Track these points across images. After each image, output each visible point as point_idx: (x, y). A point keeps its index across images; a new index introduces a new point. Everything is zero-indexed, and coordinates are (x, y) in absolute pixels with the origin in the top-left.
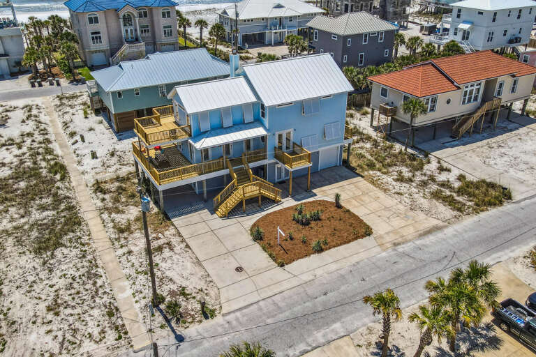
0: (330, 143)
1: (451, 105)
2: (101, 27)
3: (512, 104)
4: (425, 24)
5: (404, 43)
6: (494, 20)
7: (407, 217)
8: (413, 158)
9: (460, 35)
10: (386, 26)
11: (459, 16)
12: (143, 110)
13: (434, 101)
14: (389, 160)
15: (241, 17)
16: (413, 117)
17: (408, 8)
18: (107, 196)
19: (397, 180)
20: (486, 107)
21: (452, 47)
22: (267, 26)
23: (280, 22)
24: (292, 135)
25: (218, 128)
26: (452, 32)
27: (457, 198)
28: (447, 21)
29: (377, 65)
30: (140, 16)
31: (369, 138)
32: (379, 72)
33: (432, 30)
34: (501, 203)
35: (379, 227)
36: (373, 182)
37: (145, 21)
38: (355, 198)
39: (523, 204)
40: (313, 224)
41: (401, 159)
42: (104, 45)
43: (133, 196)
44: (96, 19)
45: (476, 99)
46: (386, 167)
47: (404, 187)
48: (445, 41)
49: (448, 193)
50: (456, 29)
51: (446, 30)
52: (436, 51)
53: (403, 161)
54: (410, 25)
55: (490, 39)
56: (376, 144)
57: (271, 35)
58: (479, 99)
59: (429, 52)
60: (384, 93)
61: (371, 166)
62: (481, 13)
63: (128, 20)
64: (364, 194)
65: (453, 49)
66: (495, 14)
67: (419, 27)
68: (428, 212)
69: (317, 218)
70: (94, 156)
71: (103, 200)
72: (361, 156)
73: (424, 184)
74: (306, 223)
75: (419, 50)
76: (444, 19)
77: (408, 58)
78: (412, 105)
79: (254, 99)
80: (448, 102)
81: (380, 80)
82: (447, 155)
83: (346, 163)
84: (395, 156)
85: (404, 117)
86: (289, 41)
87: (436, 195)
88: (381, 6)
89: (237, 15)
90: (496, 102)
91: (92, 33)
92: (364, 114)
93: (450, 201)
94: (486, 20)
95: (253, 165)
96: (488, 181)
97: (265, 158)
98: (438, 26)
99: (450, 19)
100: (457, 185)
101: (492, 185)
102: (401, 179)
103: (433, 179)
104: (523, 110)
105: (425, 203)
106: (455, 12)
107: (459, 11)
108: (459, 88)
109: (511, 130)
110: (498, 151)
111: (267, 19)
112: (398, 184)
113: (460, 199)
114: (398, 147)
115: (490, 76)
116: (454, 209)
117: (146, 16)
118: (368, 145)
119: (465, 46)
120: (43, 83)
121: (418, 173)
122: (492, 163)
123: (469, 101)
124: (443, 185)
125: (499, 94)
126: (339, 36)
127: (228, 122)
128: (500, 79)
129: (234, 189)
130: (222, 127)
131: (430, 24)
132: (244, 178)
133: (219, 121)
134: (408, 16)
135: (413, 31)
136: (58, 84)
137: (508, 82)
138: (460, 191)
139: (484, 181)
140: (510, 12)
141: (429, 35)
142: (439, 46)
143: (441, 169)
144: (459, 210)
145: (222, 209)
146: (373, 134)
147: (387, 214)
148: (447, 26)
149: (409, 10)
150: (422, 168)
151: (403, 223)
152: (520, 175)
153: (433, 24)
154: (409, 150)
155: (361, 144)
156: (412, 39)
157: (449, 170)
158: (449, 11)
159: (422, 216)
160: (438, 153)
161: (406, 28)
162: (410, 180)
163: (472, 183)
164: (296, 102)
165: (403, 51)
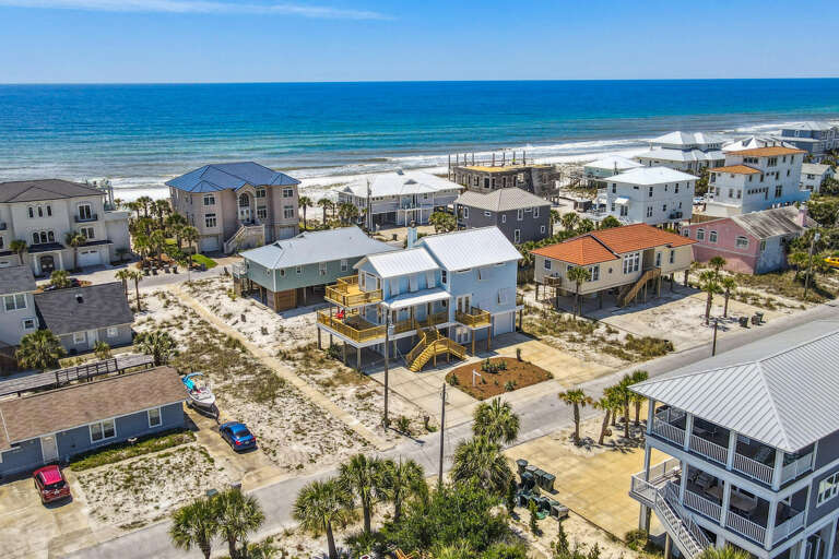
0: (504, 308)
1: (613, 274)
2: (216, 209)
3: (673, 275)
4: (579, 200)
5: (559, 219)
6: (651, 195)
7: (582, 366)
8: (582, 324)
9: (618, 210)
10: (536, 201)
11: (614, 191)
12: (302, 289)
13: (596, 269)
14: (558, 327)
15: (373, 195)
16: (578, 284)
17: (557, 182)
18: (297, 363)
19: (570, 341)
20: (647, 276)
21: (610, 221)
22: (398, 204)
23: (413, 200)
24: (470, 300)
25: (405, 293)
26: (608, 208)
27: (625, 352)
28: (602, 197)
29: (536, 240)
30: (258, 196)
31: (536, 310)
32: (538, 247)
33: (587, 206)
34: (664, 353)
35: (559, 373)
36: (548, 344)
37: (264, 201)
38: (533, 355)
39: (684, 353)
40: (500, 372)
41: (571, 325)
42: (218, 229)
43: (322, 361)
44: (213, 199)
45: (636, 268)
46: (558, 332)
47: (577, 346)
48: (602, 218)
49: (617, 348)
50: (614, 205)
51: (603, 206)
52: (595, 227)
53: (573, 327)
54: (561, 201)
55: (649, 215)
56: (544, 315)
57: (403, 214)
58: (640, 269)
59: (587, 228)
60: (548, 264)
61: (543, 331)
62: (636, 188)
63: (245, 200)
64: (541, 352)
65: (611, 223)
66: (651, 189)
67: (572, 203)
68: (601, 362)
69: (503, 368)
70: (264, 332)
71: (295, 365)
72: (531, 325)
73: (596, 343)
74: (494, 372)
75: (576, 227)
76: (599, 195)
77: (566, 234)
78: (576, 273)
79: (436, 266)
80: (611, 271)
81: (542, 253)
82: (614, 321)
83: (518, 330)
84: (564, 323)
85: (569, 286)
86: (436, 220)
87: (606, 351)
88: (527, 181)
89: (370, 192)
90: (656, 272)
91: (207, 215)
92: (527, 291)
93: (620, 354)
94: (642, 194)
95: (439, 326)
96: (652, 337)
97: (447, 321)
98: (594, 202)
99: (605, 195)
100: (625, 342)
101: (656, 341)
102: (572, 340)
103: (603, 339)
104: (686, 281)
105: (598, 356)
106: (610, 187)
107: (614, 185)
108: (619, 258)
109: (674, 300)
110: (662, 317)
111: (398, 196)
112: (571, 344)
113: (629, 352)
114: (566, 316)
115: (647, 246)
116: (624, 359)
117: (264, 196)
118: (537, 316)
119: (624, 221)
120: (158, 271)
121: (589, 336)
122: (656, 325)
123: (630, 271)
124: (612, 343)
125: (658, 263)
126: (493, 212)
127: (414, 287)
128: (657, 250)
129: (423, 347)
130: (409, 292)
131: (585, 200)
132: (432, 336)
133: (407, 286)
134: (558, 191)
135: (566, 208)
136: (175, 272)
137: (665, 252)
138: (628, 347)
139: (649, 338)
140: (666, 186)
141: (585, 211)
142: (597, 223)
143: (610, 332)
144: (628, 359)
145: (417, 364)
146: (540, 306)
147: (564, 364)
148: (604, 202)
149: (558, 184)
150: (591, 332)
151: (580, 370)
152: (682, 334)
153: (588, 200)
154: (578, 318)
155: (529, 316)
156: (567, 215)
157: (617, 332)
158: (603, 185)
159: (596, 365)
160: (605, 320)
161: (557, 204)
162: (582, 341)
163: (638, 340)
164: (474, 268)
165: (558, 228)
